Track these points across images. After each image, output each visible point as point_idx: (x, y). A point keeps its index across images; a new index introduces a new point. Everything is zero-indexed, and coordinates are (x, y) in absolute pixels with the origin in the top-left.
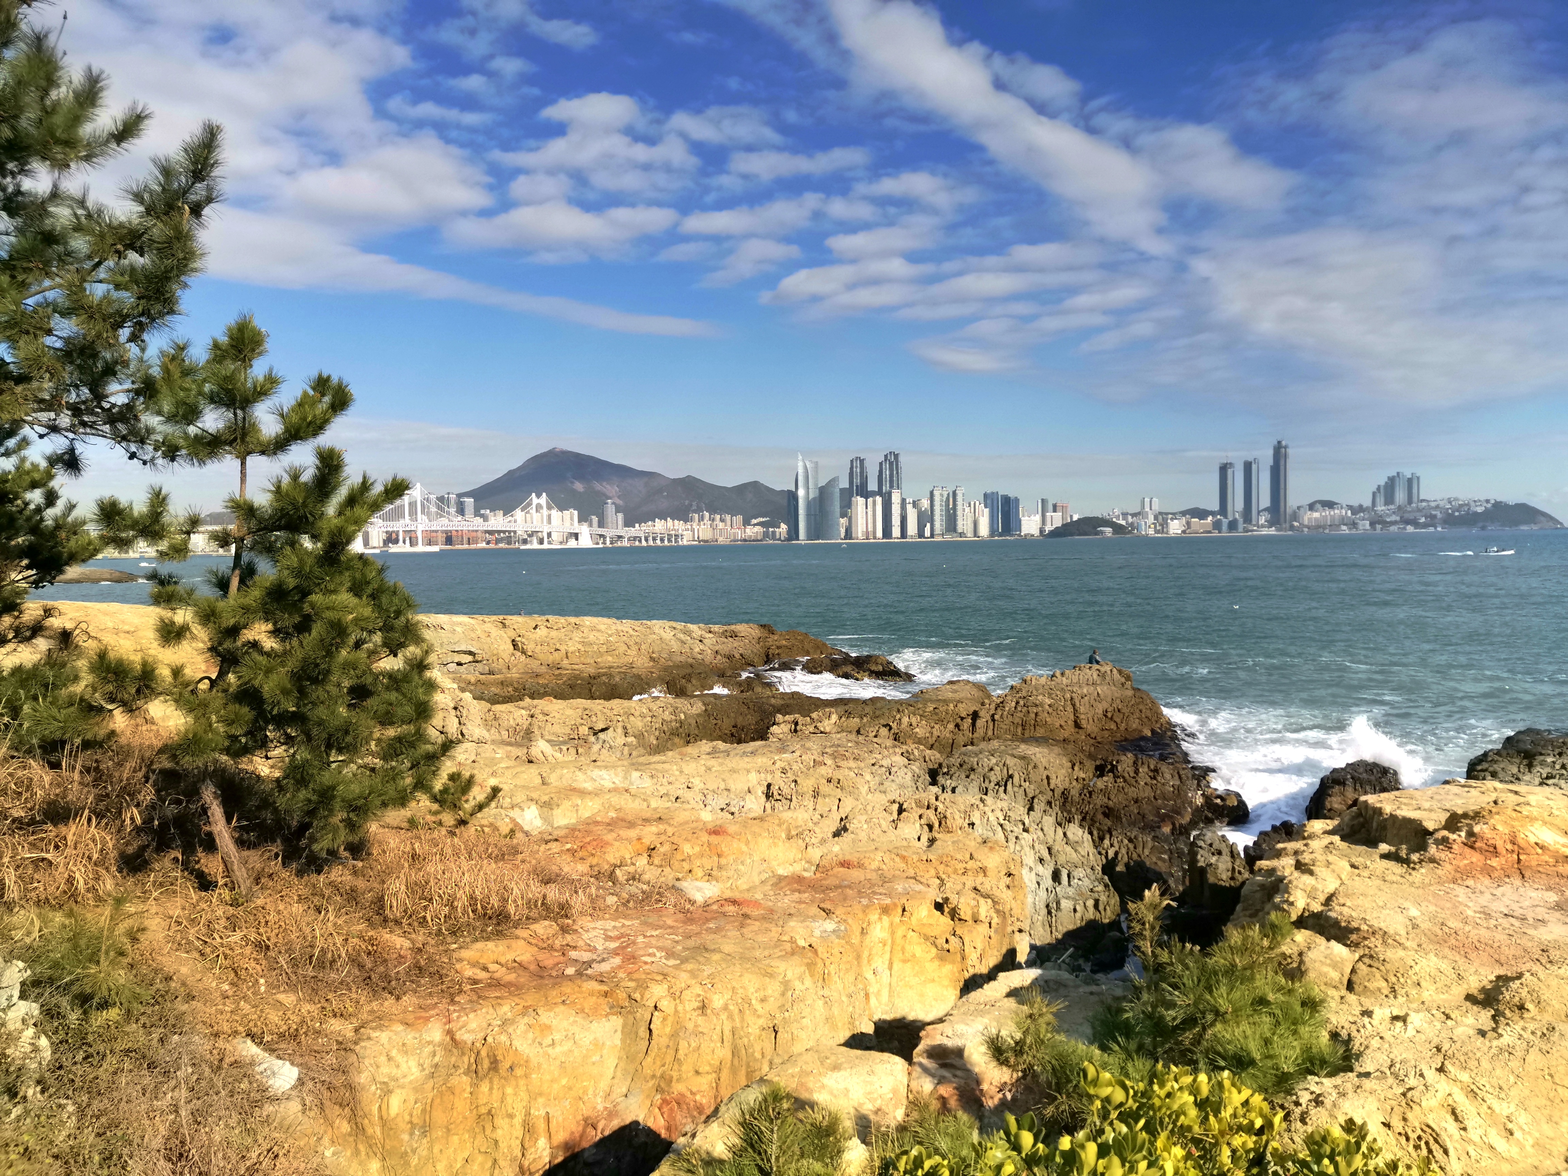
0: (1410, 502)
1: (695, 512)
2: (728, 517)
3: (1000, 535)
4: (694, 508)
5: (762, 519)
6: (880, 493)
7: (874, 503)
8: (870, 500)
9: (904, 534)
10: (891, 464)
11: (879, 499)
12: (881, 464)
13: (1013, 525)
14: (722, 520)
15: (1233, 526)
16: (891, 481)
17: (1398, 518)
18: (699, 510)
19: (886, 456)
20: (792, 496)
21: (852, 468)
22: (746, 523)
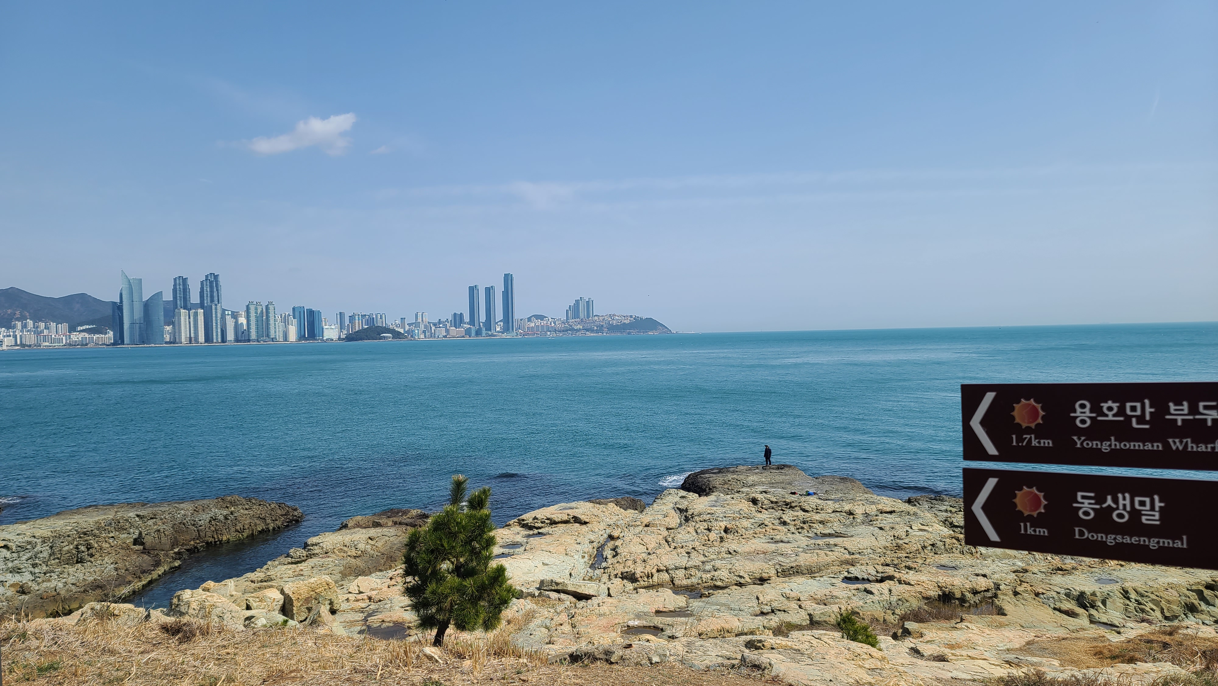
0: (588, 316)
1: (18, 319)
2: (53, 325)
3: (306, 339)
4: (18, 316)
5: (88, 327)
6: (202, 306)
7: (196, 314)
8: (192, 311)
9: (224, 340)
10: (211, 282)
11: (201, 311)
12: (202, 282)
13: (317, 331)
14: (47, 328)
15: (478, 333)
16: (212, 297)
17: (581, 327)
18: (22, 318)
19: (207, 276)
20: (118, 308)
21: (175, 285)
22: (72, 329)
